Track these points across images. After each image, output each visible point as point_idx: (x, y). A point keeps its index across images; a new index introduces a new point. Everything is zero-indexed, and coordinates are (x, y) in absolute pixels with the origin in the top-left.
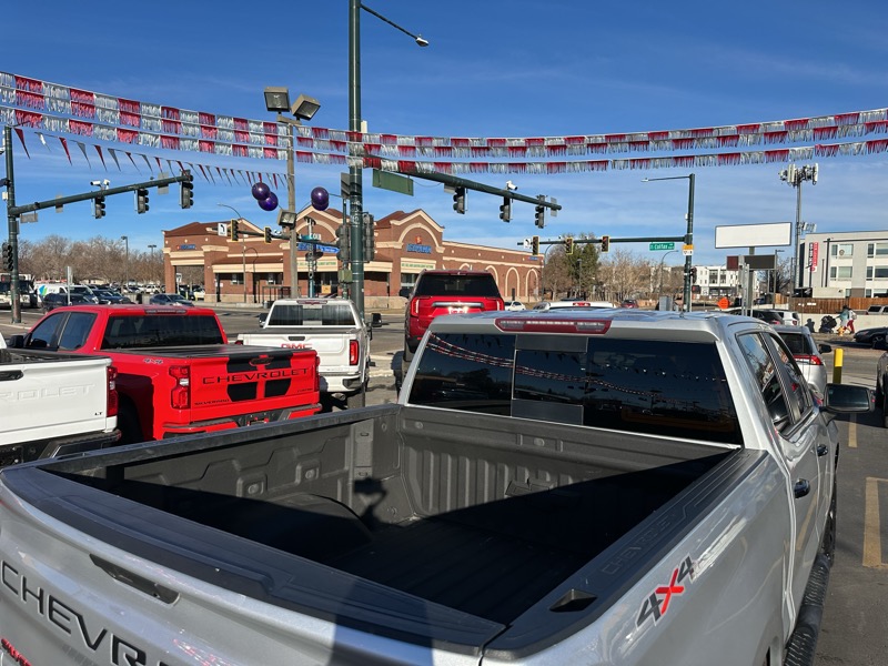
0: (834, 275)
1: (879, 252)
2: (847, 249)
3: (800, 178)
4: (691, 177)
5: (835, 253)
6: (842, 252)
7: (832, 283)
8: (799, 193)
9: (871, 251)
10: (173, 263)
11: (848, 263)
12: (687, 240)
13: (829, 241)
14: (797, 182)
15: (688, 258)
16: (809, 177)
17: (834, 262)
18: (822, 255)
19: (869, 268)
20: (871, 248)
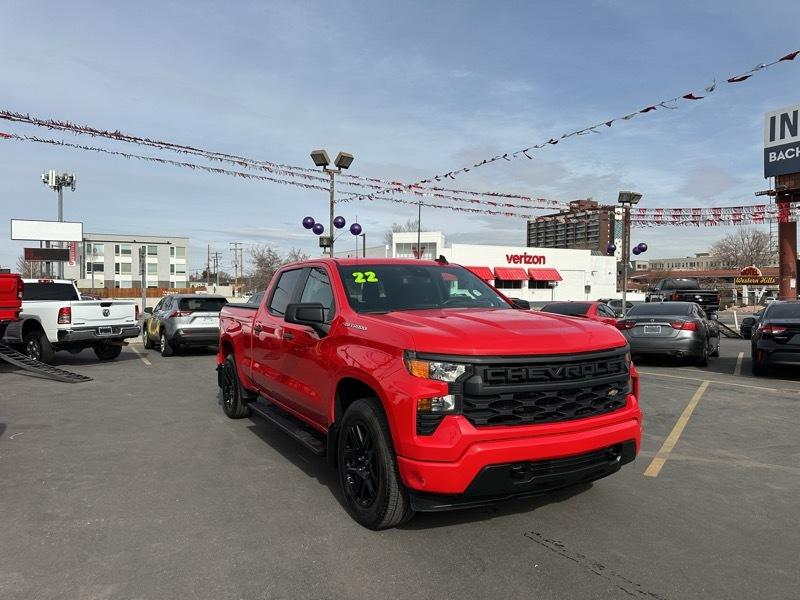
0: (90, 269)
1: (124, 252)
2: (100, 248)
3: (62, 183)
5: (89, 251)
6: (95, 250)
7: (89, 276)
9: (117, 251)
11: (101, 259)
13: (84, 240)
16: (69, 184)
17: (89, 258)
18: (79, 251)
19: (117, 265)
20: (117, 248)
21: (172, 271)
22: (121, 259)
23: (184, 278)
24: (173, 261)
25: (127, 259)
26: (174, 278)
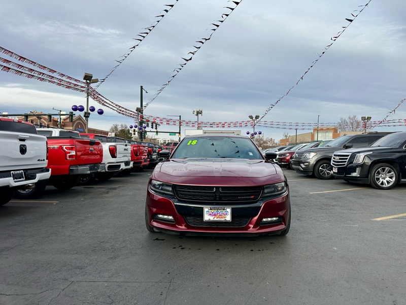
4: (180, 116)
8: (198, 118)
12: (179, 133)
14: (197, 115)
15: (180, 138)
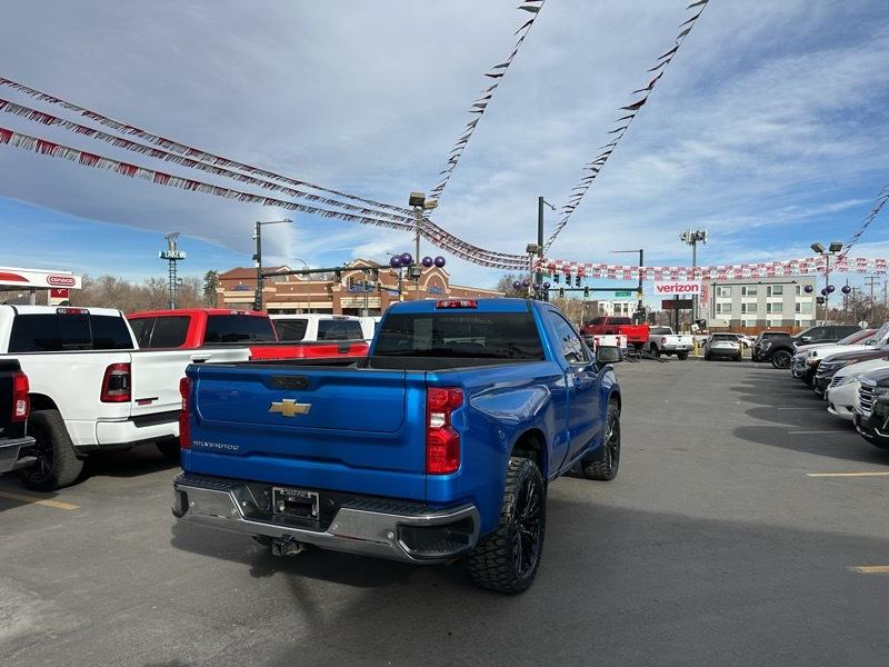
0: (719, 310)
1: (749, 293)
2: (728, 291)
3: (696, 238)
4: (641, 251)
5: (719, 293)
6: (724, 293)
7: (718, 316)
8: (695, 250)
9: (744, 293)
10: (226, 300)
11: (729, 301)
12: (639, 290)
13: (714, 285)
14: (693, 243)
15: (640, 302)
16: (701, 239)
17: (719, 300)
18: (710, 295)
19: (744, 305)
20: (744, 289)
21: (798, 309)
22: (746, 300)
23: (810, 317)
24: (798, 300)
25: (753, 300)
26: (798, 317)
